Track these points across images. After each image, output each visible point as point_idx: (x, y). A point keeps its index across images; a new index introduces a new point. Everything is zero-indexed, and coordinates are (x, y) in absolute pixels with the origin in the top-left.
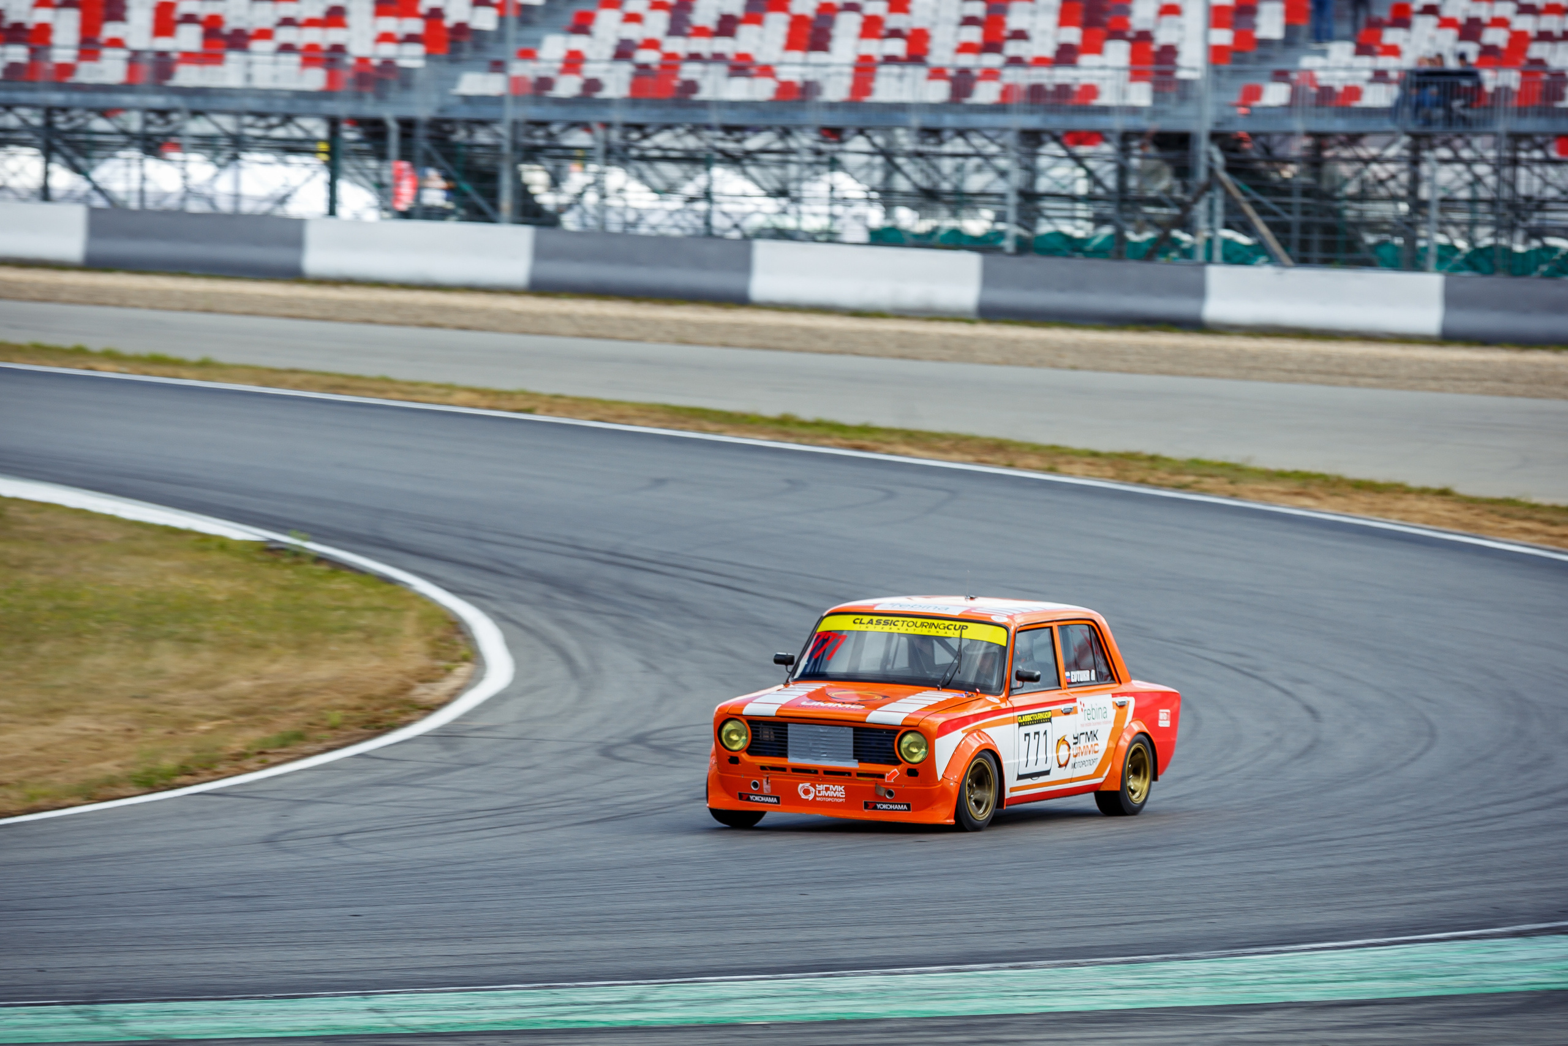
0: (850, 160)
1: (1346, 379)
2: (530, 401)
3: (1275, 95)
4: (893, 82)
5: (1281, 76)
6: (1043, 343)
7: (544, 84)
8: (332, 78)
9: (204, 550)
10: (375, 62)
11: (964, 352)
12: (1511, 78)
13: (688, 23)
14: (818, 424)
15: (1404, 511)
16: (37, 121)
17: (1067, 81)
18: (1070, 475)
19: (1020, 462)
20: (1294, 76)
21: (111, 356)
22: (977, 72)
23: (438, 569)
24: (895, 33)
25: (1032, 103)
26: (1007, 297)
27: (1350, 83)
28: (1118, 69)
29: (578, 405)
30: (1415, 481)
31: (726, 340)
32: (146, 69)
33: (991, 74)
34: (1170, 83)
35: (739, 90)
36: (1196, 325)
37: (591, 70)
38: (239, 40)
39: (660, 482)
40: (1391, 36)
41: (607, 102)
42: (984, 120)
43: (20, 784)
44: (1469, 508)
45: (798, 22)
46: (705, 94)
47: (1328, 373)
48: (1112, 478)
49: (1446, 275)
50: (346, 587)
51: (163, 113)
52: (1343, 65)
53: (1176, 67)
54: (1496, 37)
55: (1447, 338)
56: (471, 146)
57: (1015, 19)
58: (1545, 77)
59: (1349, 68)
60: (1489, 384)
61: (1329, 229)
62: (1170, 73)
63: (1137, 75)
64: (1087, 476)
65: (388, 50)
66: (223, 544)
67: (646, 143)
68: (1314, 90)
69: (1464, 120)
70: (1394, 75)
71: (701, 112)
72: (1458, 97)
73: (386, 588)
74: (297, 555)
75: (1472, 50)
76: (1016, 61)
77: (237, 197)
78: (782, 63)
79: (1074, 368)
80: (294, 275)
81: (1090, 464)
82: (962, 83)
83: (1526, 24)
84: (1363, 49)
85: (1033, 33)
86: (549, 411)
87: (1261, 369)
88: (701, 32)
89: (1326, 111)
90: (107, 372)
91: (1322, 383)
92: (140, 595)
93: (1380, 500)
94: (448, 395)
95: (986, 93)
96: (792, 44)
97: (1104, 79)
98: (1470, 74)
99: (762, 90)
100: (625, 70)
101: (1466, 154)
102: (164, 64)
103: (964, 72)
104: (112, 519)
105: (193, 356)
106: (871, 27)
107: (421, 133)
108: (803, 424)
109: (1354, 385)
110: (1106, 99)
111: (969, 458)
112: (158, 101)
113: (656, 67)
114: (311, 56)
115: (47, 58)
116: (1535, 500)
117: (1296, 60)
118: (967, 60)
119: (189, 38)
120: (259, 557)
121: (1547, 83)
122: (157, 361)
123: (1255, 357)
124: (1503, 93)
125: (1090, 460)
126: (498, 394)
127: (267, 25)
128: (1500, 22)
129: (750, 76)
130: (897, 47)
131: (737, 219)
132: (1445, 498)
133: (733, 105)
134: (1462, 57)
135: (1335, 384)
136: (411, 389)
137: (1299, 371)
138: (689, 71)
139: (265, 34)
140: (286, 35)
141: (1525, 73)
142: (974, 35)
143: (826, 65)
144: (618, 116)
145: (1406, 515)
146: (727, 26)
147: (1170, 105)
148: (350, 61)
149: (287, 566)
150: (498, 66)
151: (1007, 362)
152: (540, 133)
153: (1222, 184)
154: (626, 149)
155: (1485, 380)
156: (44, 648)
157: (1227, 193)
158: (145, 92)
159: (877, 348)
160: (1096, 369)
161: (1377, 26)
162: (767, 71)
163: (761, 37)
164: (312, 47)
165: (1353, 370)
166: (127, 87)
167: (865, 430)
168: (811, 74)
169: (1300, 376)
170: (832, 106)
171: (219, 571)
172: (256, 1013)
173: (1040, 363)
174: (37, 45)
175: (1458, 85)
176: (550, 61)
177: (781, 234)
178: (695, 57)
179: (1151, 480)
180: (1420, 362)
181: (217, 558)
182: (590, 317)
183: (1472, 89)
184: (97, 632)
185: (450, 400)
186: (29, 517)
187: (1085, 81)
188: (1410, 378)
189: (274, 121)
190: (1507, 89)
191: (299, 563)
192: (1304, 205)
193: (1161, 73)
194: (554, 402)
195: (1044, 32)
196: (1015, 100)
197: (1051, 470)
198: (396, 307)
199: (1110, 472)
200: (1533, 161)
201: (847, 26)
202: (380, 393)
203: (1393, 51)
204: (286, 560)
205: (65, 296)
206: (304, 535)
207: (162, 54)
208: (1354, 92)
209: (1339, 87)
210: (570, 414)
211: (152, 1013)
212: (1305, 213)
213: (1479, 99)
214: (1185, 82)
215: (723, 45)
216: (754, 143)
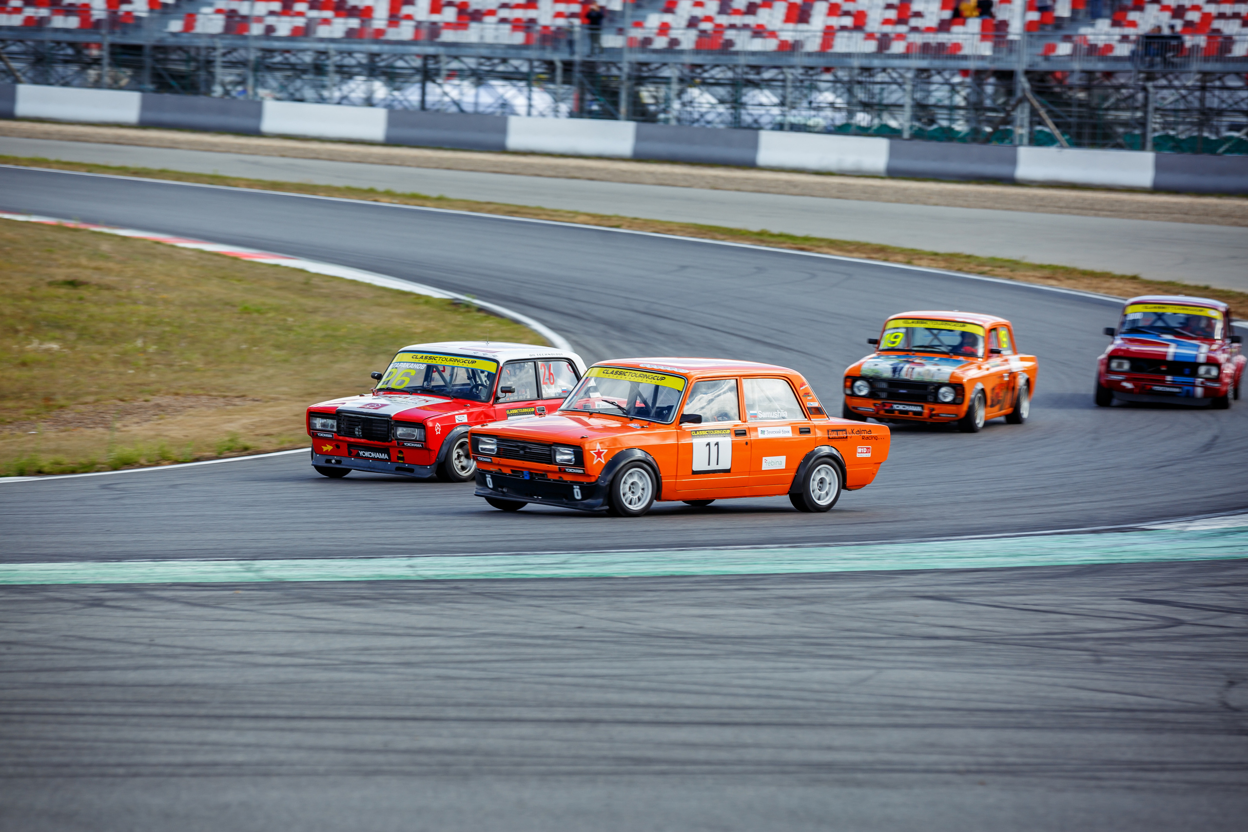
0: (822, 85)
1: (1093, 212)
2: (618, 221)
3: (1064, 49)
4: (845, 40)
5: (1067, 38)
6: (921, 190)
7: (647, 41)
8: (528, 38)
9: (417, 304)
10: (553, 29)
11: (874, 195)
12: (1201, 40)
13: (730, 7)
14: (781, 235)
15: (1108, 288)
16: (364, 61)
17: (944, 41)
18: (920, 266)
19: (892, 258)
20: (1075, 38)
21: (389, 194)
22: (892, 36)
23: (547, 316)
24: (847, 13)
25: (924, 53)
26: (904, 164)
27: (1108, 42)
28: (973, 34)
29: (646, 224)
30: (1118, 271)
31: (739, 187)
32: (424, 32)
33: (900, 37)
34: (1003, 42)
35: (757, 45)
36: (1012, 181)
37: (674, 34)
38: (477, 16)
39: (684, 267)
40: (1132, 16)
41: (682, 52)
42: (896, 63)
43: (280, 434)
44: (1146, 287)
45: (792, 7)
46: (738, 47)
47: (1083, 209)
48: (944, 268)
49: (1157, 153)
50: (491, 325)
51: (435, 57)
52: (1103, 32)
53: (1007, 33)
54: (1194, 16)
55: (1156, 189)
56: (609, 76)
57: (915, 7)
58: (1220, 40)
59: (1107, 34)
60: (1176, 216)
61: (1095, 126)
62: (1004, 37)
63: (984, 37)
64: (929, 266)
65: (561, 22)
66: (428, 301)
67: (706, 75)
68: (1086, 46)
69: (1173, 64)
70: (1133, 38)
71: (735, 57)
72: (1170, 51)
73: (516, 326)
74: (468, 306)
75: (1179, 24)
76: (915, 29)
77: (476, 104)
78: (782, 30)
79: (936, 205)
80: (502, 149)
81: (932, 260)
82: (884, 42)
83: (1212, 9)
84: (1116, 23)
85: (926, 13)
86: (629, 227)
87: (1044, 206)
88: (737, 12)
89: (1093, 58)
90: (385, 203)
91: (1078, 214)
92: (375, 329)
93: (1095, 282)
94: (574, 217)
95: (898, 47)
96: (788, 19)
97: (966, 40)
98: (1177, 37)
99: (771, 45)
100: (693, 34)
101: (1176, 83)
102: (434, 30)
103: (885, 35)
104: (370, 286)
105: (434, 194)
106: (834, 10)
107: (577, 69)
108: (773, 235)
109: (1096, 215)
110: (966, 51)
111: (864, 255)
112: (431, 50)
113: (710, 32)
114: (517, 25)
115: (370, 25)
116: (1187, 282)
117: (1077, 29)
118: (888, 29)
119: (449, 14)
120: (447, 307)
121: (1222, 43)
122: (414, 197)
123: (1042, 199)
124: (1195, 49)
125: (933, 257)
126: (602, 217)
127: (493, 7)
128: (1196, 8)
129: (764, 37)
130: (848, 21)
131: (756, 117)
132: (1134, 281)
133: (753, 53)
134: (1172, 27)
135: (1086, 215)
136: (552, 214)
137: (1067, 207)
138: (730, 34)
139: (492, 13)
140: (504, 13)
141: (1209, 37)
142: (892, 14)
143: (807, 31)
144: (688, 59)
145: (1109, 291)
146: (751, 9)
147: (1003, 54)
148: (538, 28)
149: (461, 313)
150: (621, 31)
151: (898, 201)
152: (645, 69)
153: (1028, 100)
154: (693, 78)
155: (1174, 213)
156: (314, 358)
157: (1032, 106)
158: (424, 45)
159: (825, 193)
160: (948, 205)
161: (1125, 9)
162: (773, 34)
163: (771, 15)
164: (518, 20)
165: (1098, 207)
166: (414, 42)
167: (807, 239)
168: (799, 37)
169: (1066, 210)
170: (809, 54)
171: (422, 316)
172: (342, 567)
173: (917, 202)
174: (365, 18)
175: (1170, 43)
176: (651, 29)
177: (780, 127)
178: (732, 26)
179: (965, 269)
180: (1138, 202)
181: (423, 308)
182: (664, 174)
183: (1178, 45)
184: (346, 350)
185: (575, 220)
186: (324, 284)
187: (955, 41)
188: (1130, 212)
189: (496, 61)
190: (1198, 46)
191: (469, 312)
192: (1079, 112)
193: (997, 36)
194: (633, 222)
195: (932, 13)
196: (914, 51)
197: (909, 263)
198: (556, 167)
199: (943, 264)
200: (1215, 88)
201: (819, 11)
202: (536, 215)
203: (1133, 24)
204: (462, 310)
205: (371, 160)
206: (474, 296)
207: (434, 24)
208: (1109, 48)
209: (1101, 44)
210: (641, 229)
211: (283, 566)
212: (1080, 117)
213: (1182, 52)
214: (1012, 42)
215: (750, 20)
216: (767, 75)
